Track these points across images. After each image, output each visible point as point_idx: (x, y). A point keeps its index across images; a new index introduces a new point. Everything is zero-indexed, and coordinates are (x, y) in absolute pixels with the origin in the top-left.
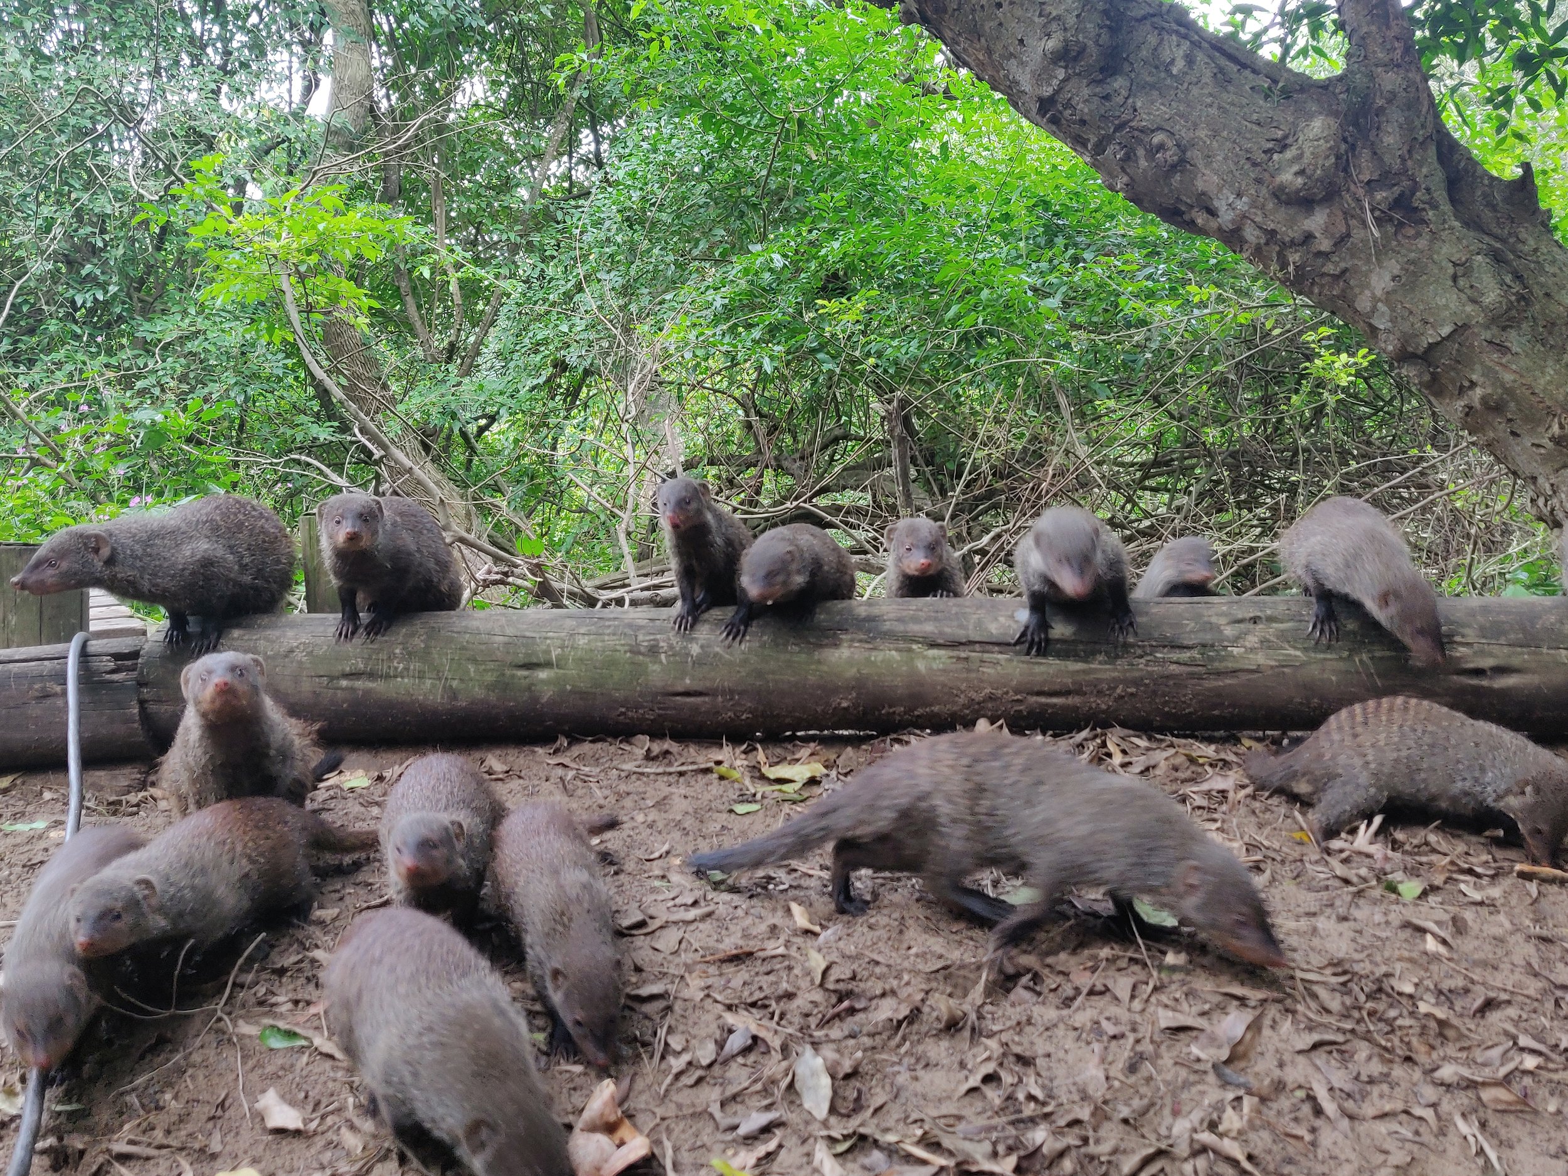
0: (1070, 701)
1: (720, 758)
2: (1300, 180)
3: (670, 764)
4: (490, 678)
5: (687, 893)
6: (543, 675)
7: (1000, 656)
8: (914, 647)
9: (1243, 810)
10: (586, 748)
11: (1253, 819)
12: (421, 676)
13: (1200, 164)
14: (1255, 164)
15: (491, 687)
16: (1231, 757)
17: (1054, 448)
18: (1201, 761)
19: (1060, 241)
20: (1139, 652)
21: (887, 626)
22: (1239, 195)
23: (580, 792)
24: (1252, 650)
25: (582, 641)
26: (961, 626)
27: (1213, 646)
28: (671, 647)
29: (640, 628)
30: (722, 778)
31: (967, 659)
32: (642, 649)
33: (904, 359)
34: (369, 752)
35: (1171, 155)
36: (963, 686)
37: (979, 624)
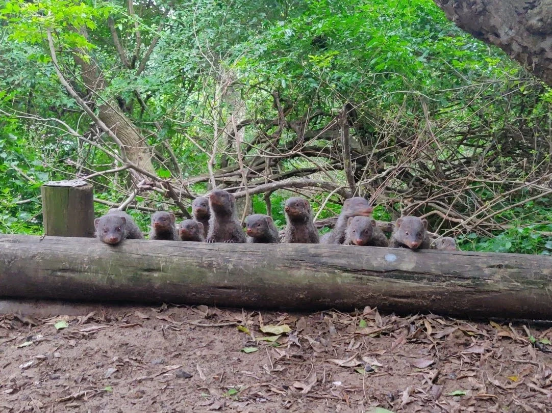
0: (409, 300)
1: (240, 319)
2: (540, 24)
3: (216, 321)
4: (130, 275)
5: (216, 402)
6: (156, 275)
7: (377, 278)
8: (336, 271)
9: (487, 365)
10: (176, 310)
11: (492, 370)
12: (97, 272)
13: (493, 12)
14: (519, 14)
15: (130, 279)
16: (484, 333)
17: (419, 131)
18: (470, 333)
19: (428, 27)
20: (443, 279)
21: (324, 260)
22: (511, 29)
23: (171, 336)
24: (497, 281)
25: (175, 259)
26: (359, 262)
27: (479, 278)
28: (218, 264)
29: (205, 254)
30: (240, 331)
31: (361, 278)
32: (205, 265)
33: (350, 83)
34: (71, 305)
35: (479, 7)
36: (359, 292)
37: (368, 261)
